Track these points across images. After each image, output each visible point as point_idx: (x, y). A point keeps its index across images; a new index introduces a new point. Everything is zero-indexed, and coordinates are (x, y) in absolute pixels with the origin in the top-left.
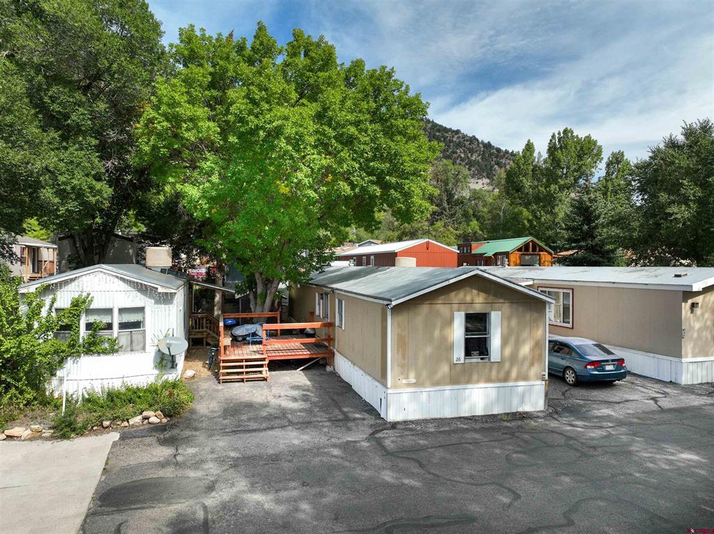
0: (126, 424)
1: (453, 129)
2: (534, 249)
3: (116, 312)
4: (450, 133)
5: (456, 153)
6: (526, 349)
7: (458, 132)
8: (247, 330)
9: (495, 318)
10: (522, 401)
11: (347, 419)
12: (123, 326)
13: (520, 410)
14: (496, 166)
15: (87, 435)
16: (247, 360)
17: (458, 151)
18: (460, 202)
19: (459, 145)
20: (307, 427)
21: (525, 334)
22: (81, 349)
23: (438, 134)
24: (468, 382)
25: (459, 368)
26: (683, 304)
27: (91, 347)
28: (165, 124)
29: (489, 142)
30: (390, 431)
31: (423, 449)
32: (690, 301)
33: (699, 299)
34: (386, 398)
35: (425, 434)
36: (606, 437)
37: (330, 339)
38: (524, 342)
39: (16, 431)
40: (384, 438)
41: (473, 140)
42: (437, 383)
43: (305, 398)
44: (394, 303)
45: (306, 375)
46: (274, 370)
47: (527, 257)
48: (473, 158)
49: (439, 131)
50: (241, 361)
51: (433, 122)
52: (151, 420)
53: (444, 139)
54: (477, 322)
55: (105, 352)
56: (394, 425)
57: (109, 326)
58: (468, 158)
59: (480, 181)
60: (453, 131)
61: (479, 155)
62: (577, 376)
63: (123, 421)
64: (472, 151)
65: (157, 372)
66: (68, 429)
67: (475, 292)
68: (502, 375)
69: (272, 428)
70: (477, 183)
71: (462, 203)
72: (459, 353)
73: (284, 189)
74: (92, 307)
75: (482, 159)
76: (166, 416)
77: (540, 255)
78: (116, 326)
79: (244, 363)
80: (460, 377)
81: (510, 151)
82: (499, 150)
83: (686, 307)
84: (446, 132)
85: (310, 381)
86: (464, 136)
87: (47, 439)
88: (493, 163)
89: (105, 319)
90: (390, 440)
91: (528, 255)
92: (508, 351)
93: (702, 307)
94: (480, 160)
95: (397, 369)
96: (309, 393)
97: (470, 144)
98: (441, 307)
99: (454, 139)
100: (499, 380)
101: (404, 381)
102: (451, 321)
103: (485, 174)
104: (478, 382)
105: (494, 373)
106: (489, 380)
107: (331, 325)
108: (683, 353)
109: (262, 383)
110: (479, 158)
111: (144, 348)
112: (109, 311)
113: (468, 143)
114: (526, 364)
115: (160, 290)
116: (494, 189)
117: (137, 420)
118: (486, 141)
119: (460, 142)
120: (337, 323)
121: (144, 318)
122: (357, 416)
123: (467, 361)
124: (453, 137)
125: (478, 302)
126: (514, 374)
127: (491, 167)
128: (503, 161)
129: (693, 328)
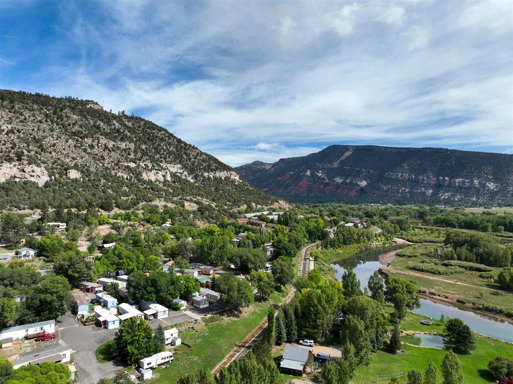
14: (184, 155)
17: (162, 144)
19: (162, 140)
48: (171, 149)
53: (153, 135)
58: (168, 149)
59: (175, 166)
64: (170, 144)
75: (176, 150)
82: (186, 144)
84: (154, 130)
88: (182, 153)
94: (175, 151)
103: (178, 161)
110: (174, 150)
113: (167, 138)
116: (184, 172)
119: (162, 138)
124: (158, 133)
127: (182, 156)
128: (188, 152)
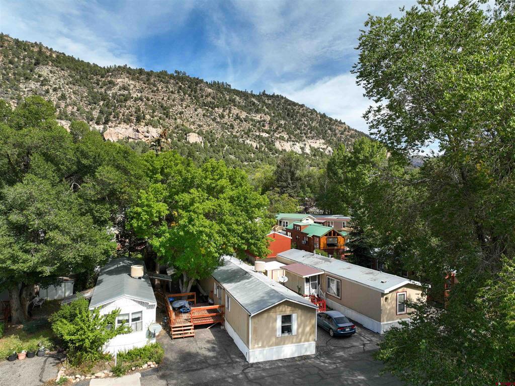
0: (141, 368)
1: (299, 103)
2: (334, 235)
3: (130, 315)
4: (297, 106)
5: (302, 121)
6: (308, 329)
7: (302, 106)
8: (180, 304)
9: (294, 316)
10: (306, 351)
11: (233, 362)
12: (134, 320)
13: (305, 354)
14: (329, 131)
15: (126, 375)
16: (184, 327)
17: (303, 120)
18: (299, 179)
19: (303, 115)
20: (216, 368)
21: (308, 323)
22: (116, 332)
23: (289, 107)
24: (284, 344)
25: (279, 339)
26: (382, 298)
27: (120, 331)
28: (146, 216)
29: (324, 114)
30: (251, 369)
31: (263, 377)
32: (385, 297)
33: (389, 296)
34: (249, 353)
35: (264, 370)
36: (335, 369)
37: (223, 313)
38: (307, 326)
39: (99, 374)
40: (248, 372)
41: (313, 111)
42: (271, 346)
43: (213, 349)
44: (252, 315)
45: (211, 332)
46: (196, 329)
47: (330, 239)
48: (313, 125)
49: (289, 105)
50: (181, 327)
51: (285, 98)
52: (151, 366)
53: (293, 111)
54: (287, 319)
55: (126, 333)
56: (252, 364)
57: (127, 321)
58: (310, 125)
59: (318, 141)
60: (299, 105)
61: (317, 123)
62: (334, 333)
63: (140, 367)
64: (312, 120)
65: (147, 339)
66: (119, 373)
67: (286, 306)
68: (298, 340)
69: (202, 368)
70: (316, 142)
71: (300, 179)
72: (279, 333)
73: (203, 251)
74: (120, 313)
75: (319, 125)
76: (157, 363)
77: (337, 238)
78: (130, 320)
79: (183, 328)
80: (280, 342)
81: (339, 120)
82: (331, 119)
83: (383, 300)
84: (295, 106)
85: (214, 336)
86: (307, 109)
87: (111, 377)
88: (327, 128)
89: (126, 318)
90: (251, 373)
91: (331, 238)
92: (300, 330)
93: (391, 299)
94: (318, 127)
95: (254, 341)
96: (215, 346)
97: (311, 115)
98: (272, 314)
99: (300, 111)
100: (296, 342)
101: (256, 346)
102: (276, 320)
103: (321, 136)
104: (287, 344)
105: (294, 340)
106: (292, 343)
107: (223, 306)
108: (382, 320)
109: (192, 338)
110: (317, 125)
111: (142, 329)
112: (128, 314)
113: (310, 114)
114: (308, 335)
115: (150, 304)
116: (327, 147)
117: (145, 366)
118: (322, 113)
119: (304, 114)
120: (226, 306)
121: (142, 316)
122: (238, 360)
123: (283, 335)
124: (299, 109)
125: (288, 311)
126: (303, 340)
127: (326, 131)
128: (334, 127)
129: (387, 309)
